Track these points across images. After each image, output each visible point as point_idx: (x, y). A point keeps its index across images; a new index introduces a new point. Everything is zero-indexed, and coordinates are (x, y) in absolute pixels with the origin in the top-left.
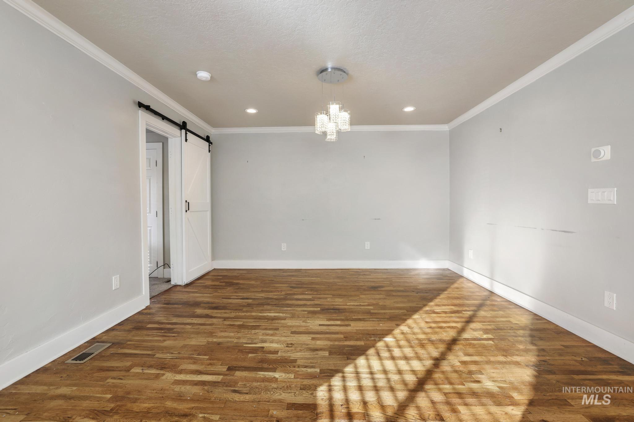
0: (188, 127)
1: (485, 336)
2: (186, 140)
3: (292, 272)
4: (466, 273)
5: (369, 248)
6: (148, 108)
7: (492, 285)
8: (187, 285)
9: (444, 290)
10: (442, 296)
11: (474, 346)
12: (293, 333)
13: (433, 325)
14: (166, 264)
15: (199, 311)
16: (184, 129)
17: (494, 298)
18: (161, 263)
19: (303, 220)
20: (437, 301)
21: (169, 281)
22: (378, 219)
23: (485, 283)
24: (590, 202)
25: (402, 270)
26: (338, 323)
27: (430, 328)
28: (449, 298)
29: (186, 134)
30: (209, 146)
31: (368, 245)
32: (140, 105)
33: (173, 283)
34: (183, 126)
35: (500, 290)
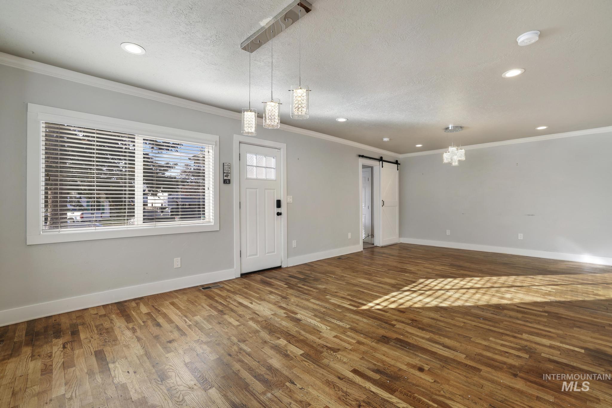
0: (384, 159)
2: (382, 167)
3: (452, 250)
5: (522, 239)
6: (363, 156)
8: (382, 247)
14: (373, 236)
15: (384, 255)
16: (381, 161)
18: (370, 234)
19: (463, 214)
21: (373, 244)
22: (531, 215)
29: (382, 163)
30: (398, 166)
31: (521, 236)
32: (360, 156)
33: (375, 245)
34: (381, 159)
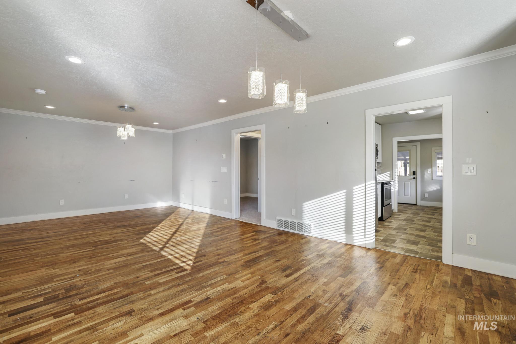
1: (192, 221)
3: (73, 218)
4: (182, 205)
5: (127, 198)
7: (193, 208)
9: (173, 213)
10: (172, 215)
11: (188, 224)
12: (110, 235)
13: (173, 222)
17: (194, 212)
19: (79, 182)
20: (171, 216)
23: (190, 208)
24: (221, 171)
25: (148, 209)
26: (131, 228)
27: (172, 223)
28: (176, 214)
31: (126, 196)
35: (196, 209)
